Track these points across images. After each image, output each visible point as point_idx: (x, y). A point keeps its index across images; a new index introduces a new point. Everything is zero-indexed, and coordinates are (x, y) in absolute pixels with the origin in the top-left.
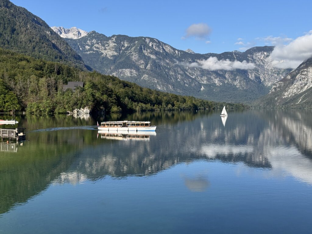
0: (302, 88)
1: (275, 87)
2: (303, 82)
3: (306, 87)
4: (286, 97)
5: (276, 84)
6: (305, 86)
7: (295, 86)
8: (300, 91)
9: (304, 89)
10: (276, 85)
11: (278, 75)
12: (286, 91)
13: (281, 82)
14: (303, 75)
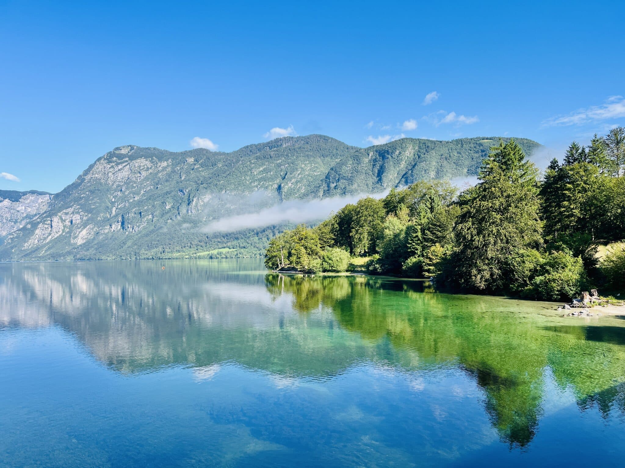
0: (45, 239)
1: (12, 237)
2: (46, 232)
3: (50, 237)
4: (25, 248)
5: (14, 233)
6: (48, 237)
7: (37, 236)
8: (43, 242)
9: (48, 240)
10: (13, 235)
11: (15, 223)
12: (25, 242)
13: (20, 232)
14: (46, 224)
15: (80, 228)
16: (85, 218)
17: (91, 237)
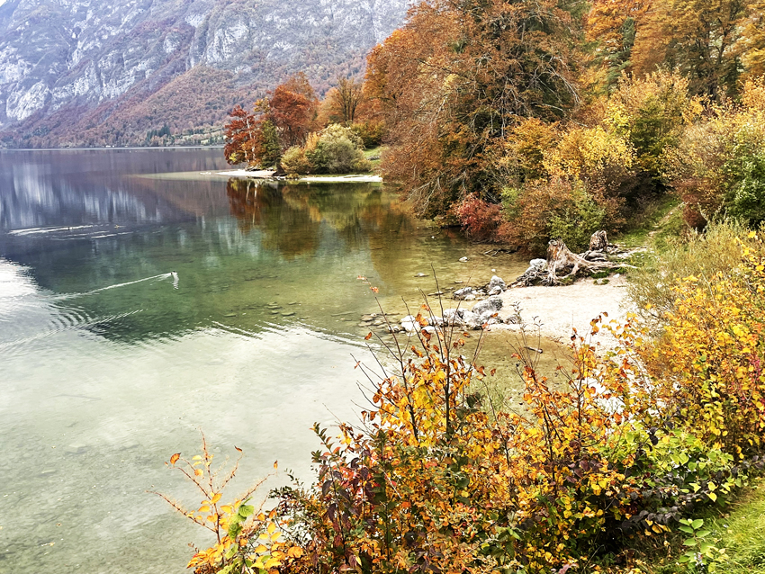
15: (19, 89)
16: (26, 71)
17: (39, 105)
